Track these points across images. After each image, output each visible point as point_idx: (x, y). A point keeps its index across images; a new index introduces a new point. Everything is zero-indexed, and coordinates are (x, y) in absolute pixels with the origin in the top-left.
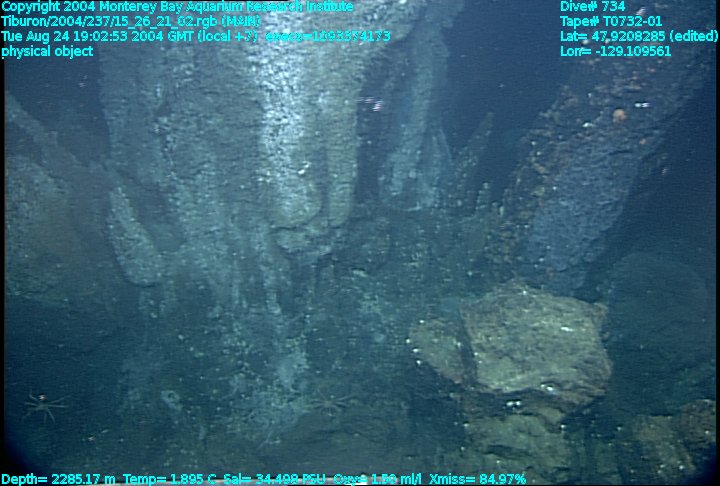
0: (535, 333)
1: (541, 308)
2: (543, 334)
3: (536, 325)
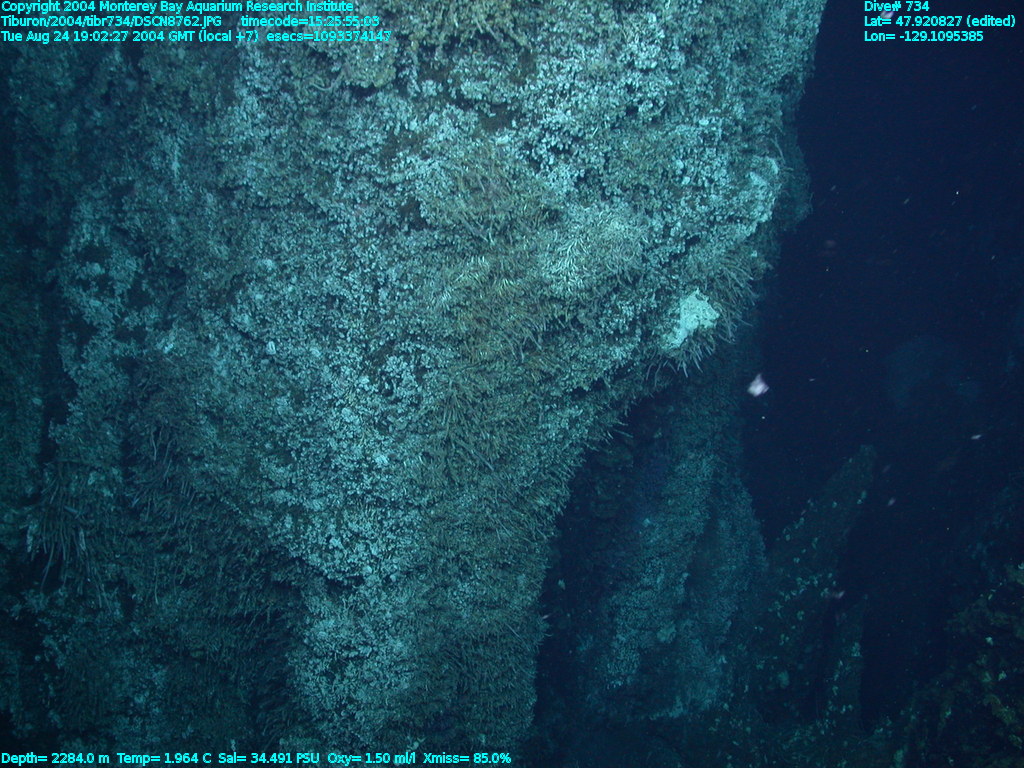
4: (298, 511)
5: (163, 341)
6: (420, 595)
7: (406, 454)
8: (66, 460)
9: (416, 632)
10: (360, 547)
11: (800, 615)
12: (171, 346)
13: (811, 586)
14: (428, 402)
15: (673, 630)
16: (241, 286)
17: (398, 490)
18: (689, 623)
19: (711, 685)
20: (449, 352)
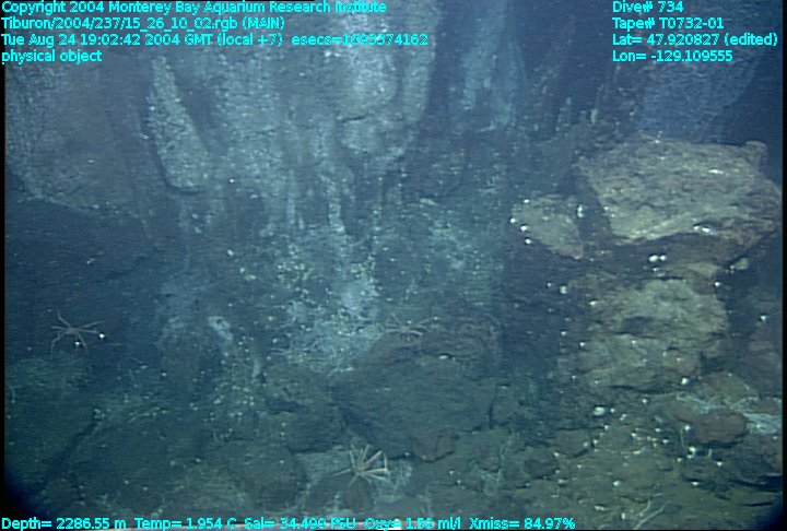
0: (678, 177)
1: (680, 154)
2: (687, 177)
3: (678, 169)
15: (490, 84)
19: (506, 115)
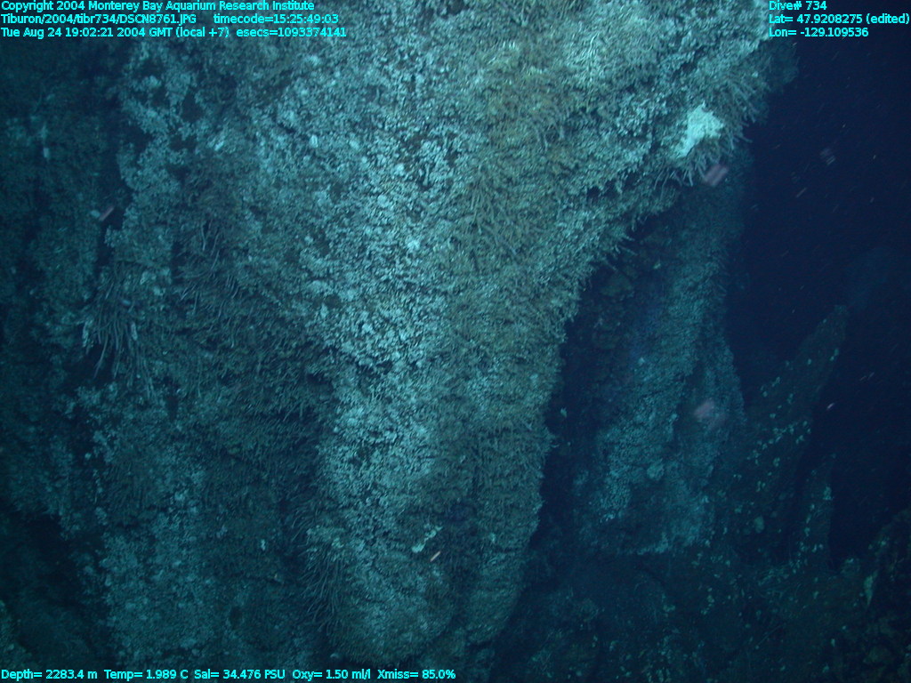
4: (333, 302)
5: (214, 140)
6: (444, 382)
7: (435, 239)
8: (121, 259)
9: (438, 419)
10: (391, 333)
11: (776, 461)
12: (221, 144)
13: (787, 435)
14: (459, 187)
15: (661, 468)
16: (288, 82)
17: (427, 275)
18: (675, 464)
19: (694, 522)
20: (478, 137)
